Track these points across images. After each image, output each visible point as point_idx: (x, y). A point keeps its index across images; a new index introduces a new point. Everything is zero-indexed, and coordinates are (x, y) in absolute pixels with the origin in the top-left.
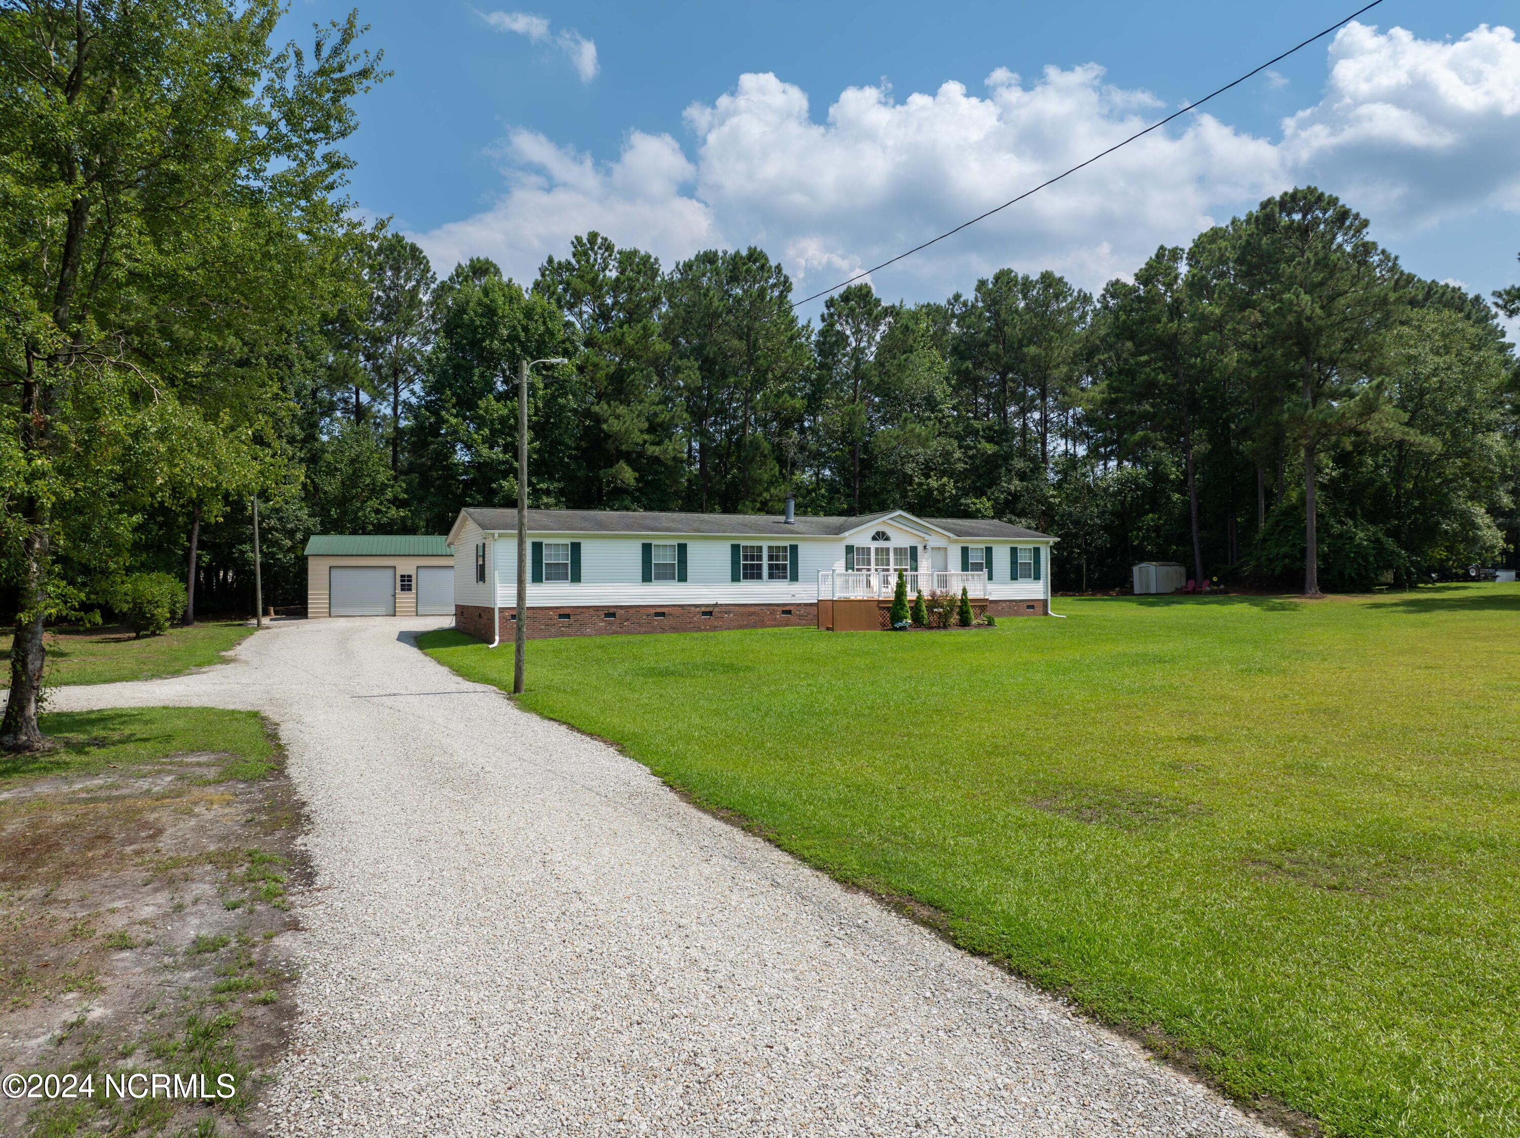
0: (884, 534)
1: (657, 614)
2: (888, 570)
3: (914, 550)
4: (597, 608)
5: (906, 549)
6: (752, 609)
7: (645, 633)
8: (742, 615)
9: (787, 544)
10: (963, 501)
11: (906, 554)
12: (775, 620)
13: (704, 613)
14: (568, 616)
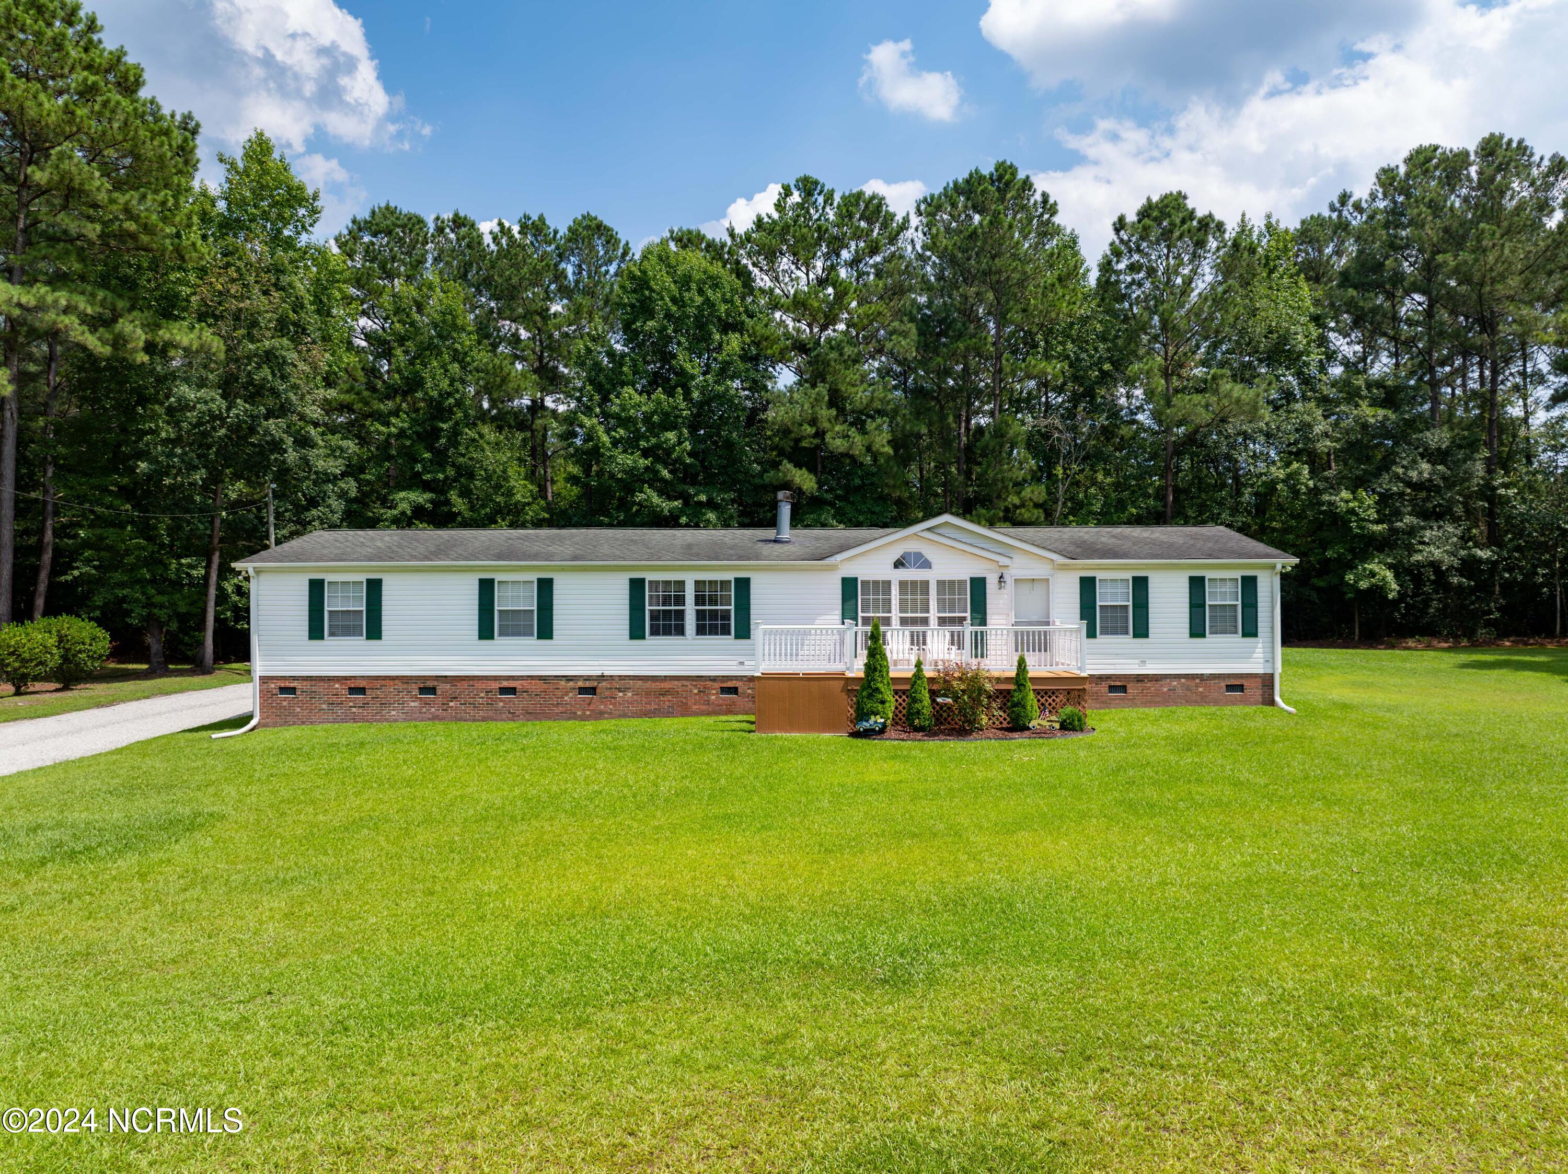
0: (919, 555)
1: (504, 691)
2: (925, 621)
3: (978, 585)
4: (406, 680)
5: (962, 583)
6: (666, 685)
7: (484, 719)
8: (648, 693)
9: (730, 576)
10: (1326, 497)
11: (962, 591)
12: (708, 702)
13: (582, 691)
14: (362, 691)
